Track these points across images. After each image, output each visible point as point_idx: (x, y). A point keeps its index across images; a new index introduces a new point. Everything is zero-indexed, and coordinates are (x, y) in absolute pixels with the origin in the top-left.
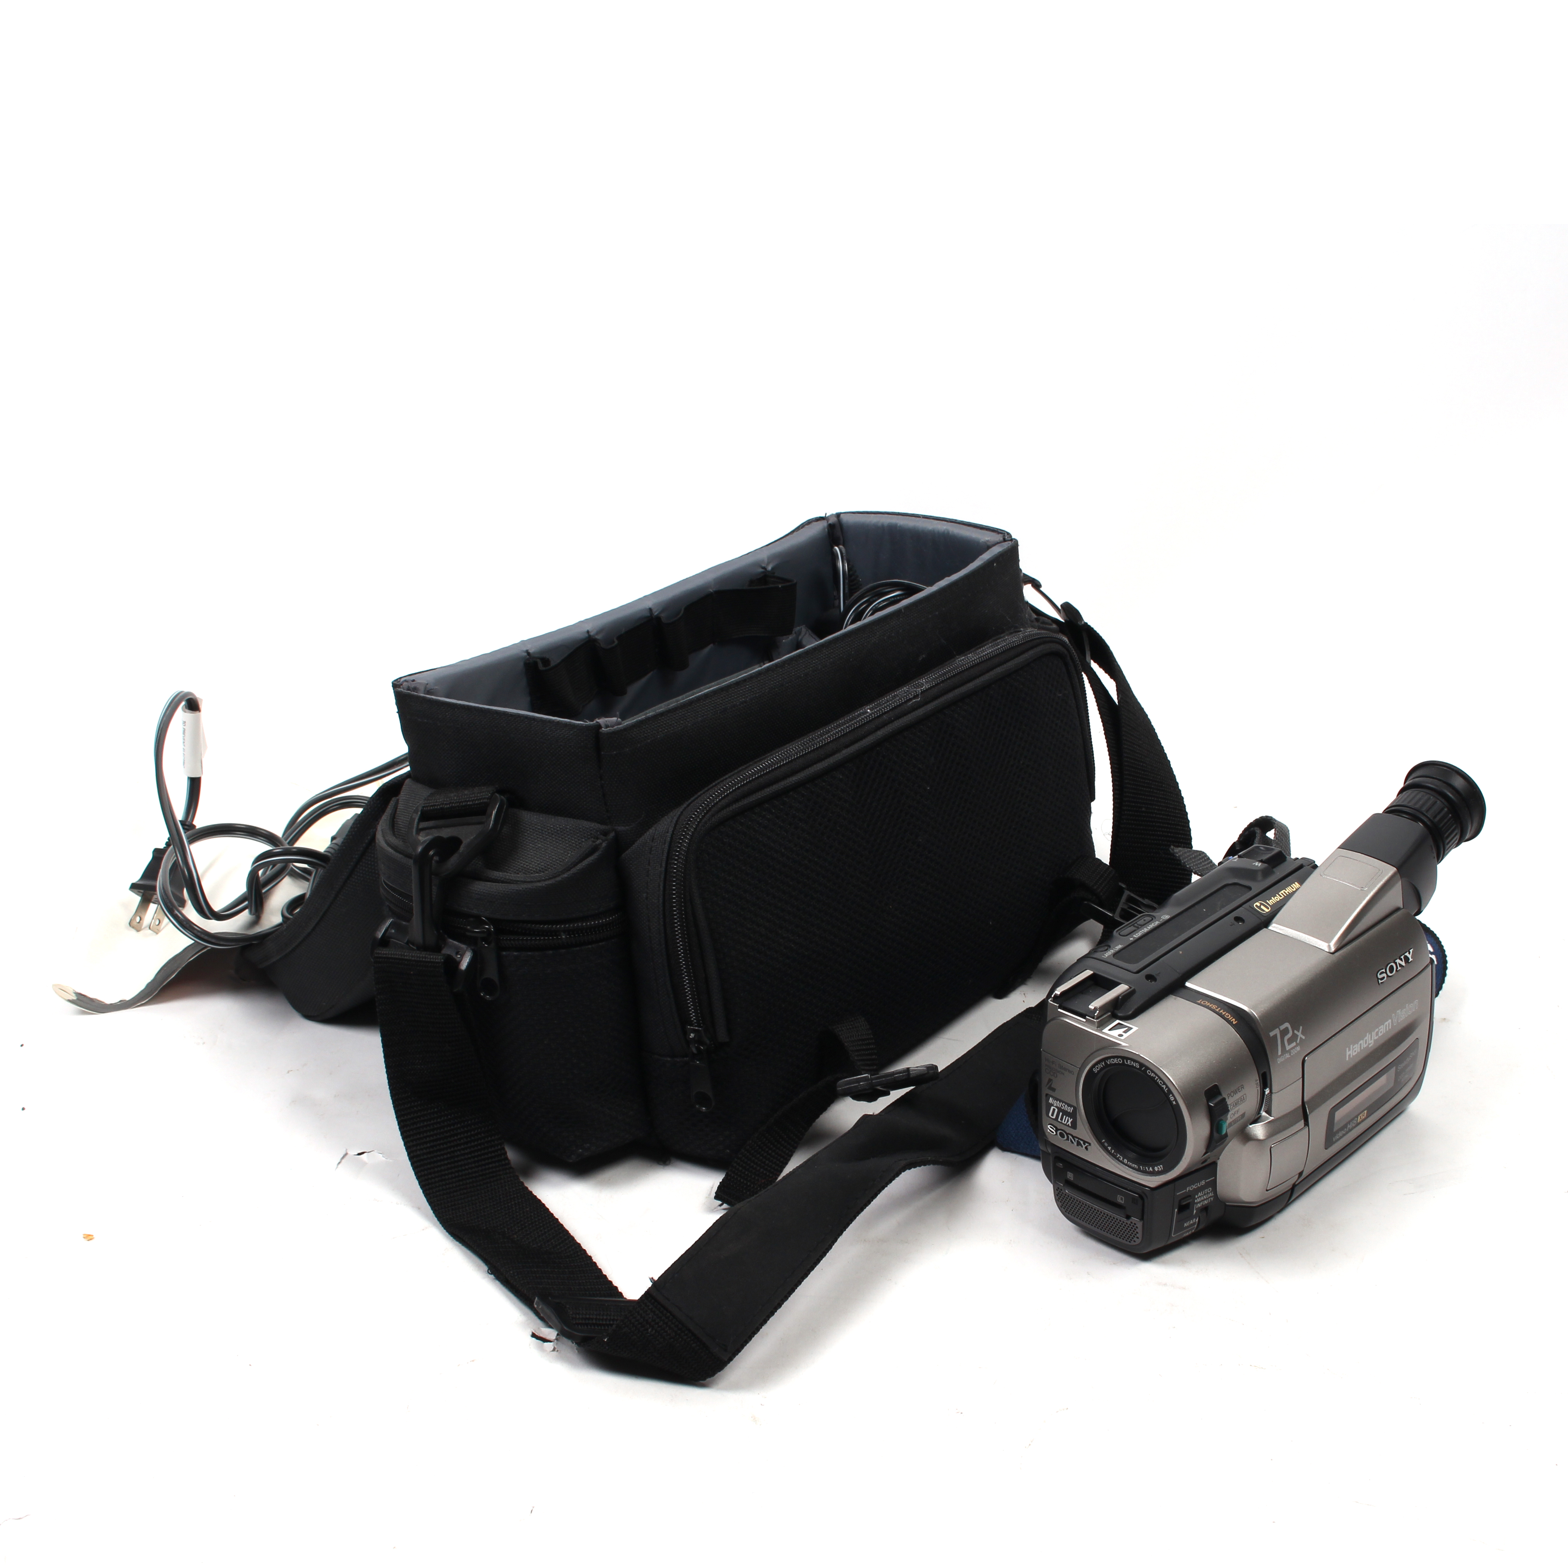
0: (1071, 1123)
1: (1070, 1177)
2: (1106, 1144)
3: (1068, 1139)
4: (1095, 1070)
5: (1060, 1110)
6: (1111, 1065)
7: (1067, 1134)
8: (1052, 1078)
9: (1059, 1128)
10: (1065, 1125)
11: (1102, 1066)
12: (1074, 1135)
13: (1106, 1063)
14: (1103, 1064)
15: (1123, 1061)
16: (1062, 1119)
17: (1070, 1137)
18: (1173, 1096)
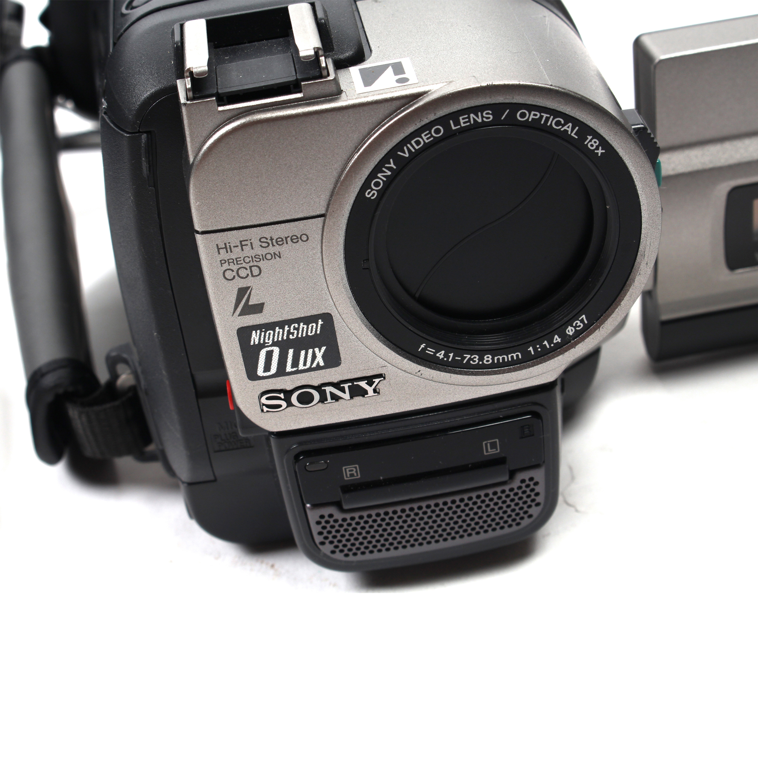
0: (323, 357)
1: (352, 475)
2: (430, 351)
3: (323, 399)
4: (372, 194)
5: (284, 346)
6: (414, 156)
7: (318, 388)
8: (249, 282)
9: (289, 388)
10: (310, 370)
11: (389, 173)
12: (336, 381)
13: (398, 160)
14: (392, 165)
15: (447, 127)
16: (295, 363)
17: (329, 389)
18: (596, 135)
